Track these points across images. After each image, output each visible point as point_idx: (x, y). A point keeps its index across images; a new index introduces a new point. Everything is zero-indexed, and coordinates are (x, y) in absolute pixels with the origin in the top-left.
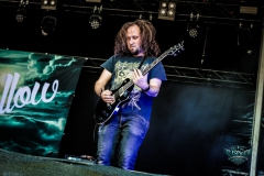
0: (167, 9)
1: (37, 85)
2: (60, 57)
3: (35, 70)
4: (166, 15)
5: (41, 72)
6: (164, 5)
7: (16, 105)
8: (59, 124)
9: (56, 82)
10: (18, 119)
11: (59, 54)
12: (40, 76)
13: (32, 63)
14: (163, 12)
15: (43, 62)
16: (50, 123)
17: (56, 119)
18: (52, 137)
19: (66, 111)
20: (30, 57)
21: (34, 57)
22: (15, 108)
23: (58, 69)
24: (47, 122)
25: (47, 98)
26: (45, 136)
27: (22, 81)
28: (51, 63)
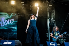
1: (9, 20)
8: (16, 28)
9: (13, 19)
11: (12, 13)
13: (7, 15)
16: (14, 28)
18: (15, 31)
19: (17, 25)
23: (13, 16)
25: (12, 22)
26: (13, 31)
27: (5, 19)
28: (11, 15)
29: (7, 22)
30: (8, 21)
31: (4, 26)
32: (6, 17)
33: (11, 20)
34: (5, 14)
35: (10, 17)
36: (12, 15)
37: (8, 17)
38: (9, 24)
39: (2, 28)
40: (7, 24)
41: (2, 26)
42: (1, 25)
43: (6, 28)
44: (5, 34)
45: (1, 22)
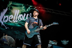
1: (25, 14)
2: (32, 6)
3: (24, 9)
9: (31, 14)
10: (19, 24)
12: (26, 11)
13: (23, 7)
20: (22, 5)
21: (24, 5)
22: (18, 21)
27: (20, 12)
28: (29, 8)
29: (21, 17)
30: (23, 15)
31: (17, 22)
33: (28, 15)
34: (21, 6)
35: (27, 10)
36: (31, 8)
37: (24, 10)
38: (24, 20)
39: (13, 25)
40: (21, 19)
41: (14, 22)
42: (14, 20)
43: (19, 26)
44: (17, 33)
45: (14, 16)
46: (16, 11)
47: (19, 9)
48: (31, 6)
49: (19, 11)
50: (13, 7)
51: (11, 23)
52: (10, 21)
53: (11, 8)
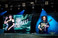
0: (47, 3)
3: (23, 18)
4: (47, 4)
5: (24, 18)
6: (46, 2)
7: (21, 25)
11: (27, 14)
13: (22, 17)
14: (46, 3)
15: (24, 16)
17: (29, 27)
18: (29, 30)
19: (30, 25)
24: (27, 27)
25: (26, 23)
26: (27, 30)
28: (26, 16)
30: (23, 21)
32: (21, 19)
33: (26, 21)
35: (25, 18)
38: (24, 24)
39: (18, 29)
40: (22, 24)
41: (18, 27)
45: (18, 23)
46: (19, 20)
47: (20, 18)
48: (27, 15)
49: (20, 19)
50: (16, 18)
51: (16, 28)
52: (16, 27)
53: (15, 19)
